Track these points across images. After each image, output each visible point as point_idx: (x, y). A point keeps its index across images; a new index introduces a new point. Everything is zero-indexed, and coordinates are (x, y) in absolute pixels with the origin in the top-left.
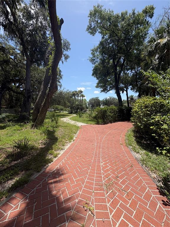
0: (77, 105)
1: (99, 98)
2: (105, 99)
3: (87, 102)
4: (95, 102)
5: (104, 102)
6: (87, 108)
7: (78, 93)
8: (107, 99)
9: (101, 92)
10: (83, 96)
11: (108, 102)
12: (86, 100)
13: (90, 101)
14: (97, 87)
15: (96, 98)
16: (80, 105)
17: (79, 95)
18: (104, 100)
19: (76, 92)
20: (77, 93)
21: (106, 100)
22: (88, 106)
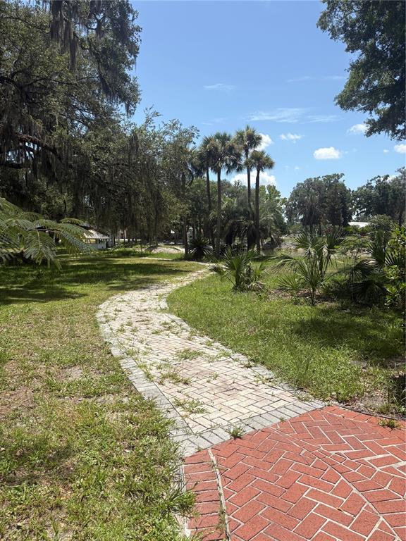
0: (231, 214)
1: (341, 180)
2: (374, 184)
3: (284, 201)
4: (322, 199)
5: (370, 197)
6: (284, 230)
7: (231, 148)
8: (389, 179)
9: (369, 133)
10: (262, 163)
11: (395, 198)
12: (277, 193)
13: (295, 194)
14: (346, 101)
15: (329, 177)
16: (247, 215)
17: (238, 156)
18: (369, 186)
19: (224, 139)
20: (228, 143)
21: (383, 188)
22: (286, 220)
